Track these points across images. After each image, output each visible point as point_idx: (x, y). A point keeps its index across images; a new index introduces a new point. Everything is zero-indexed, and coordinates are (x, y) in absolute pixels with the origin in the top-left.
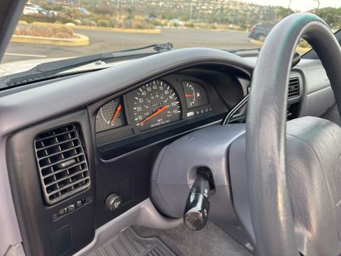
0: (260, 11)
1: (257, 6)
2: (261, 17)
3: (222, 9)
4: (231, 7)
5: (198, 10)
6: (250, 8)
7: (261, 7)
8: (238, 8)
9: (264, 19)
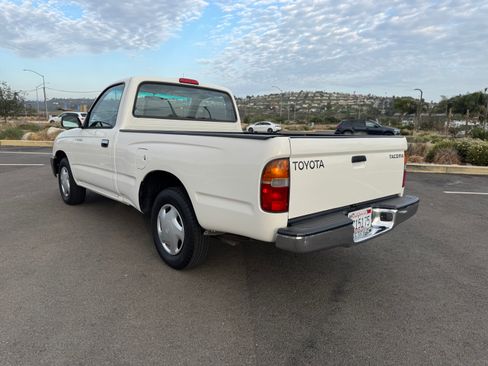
0: (380, 104)
1: (377, 98)
2: (383, 112)
3: (329, 106)
4: (342, 102)
5: (297, 110)
6: (367, 102)
7: (383, 100)
8: (351, 102)
9: (387, 114)
